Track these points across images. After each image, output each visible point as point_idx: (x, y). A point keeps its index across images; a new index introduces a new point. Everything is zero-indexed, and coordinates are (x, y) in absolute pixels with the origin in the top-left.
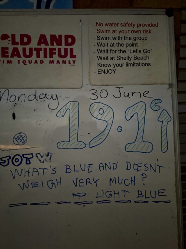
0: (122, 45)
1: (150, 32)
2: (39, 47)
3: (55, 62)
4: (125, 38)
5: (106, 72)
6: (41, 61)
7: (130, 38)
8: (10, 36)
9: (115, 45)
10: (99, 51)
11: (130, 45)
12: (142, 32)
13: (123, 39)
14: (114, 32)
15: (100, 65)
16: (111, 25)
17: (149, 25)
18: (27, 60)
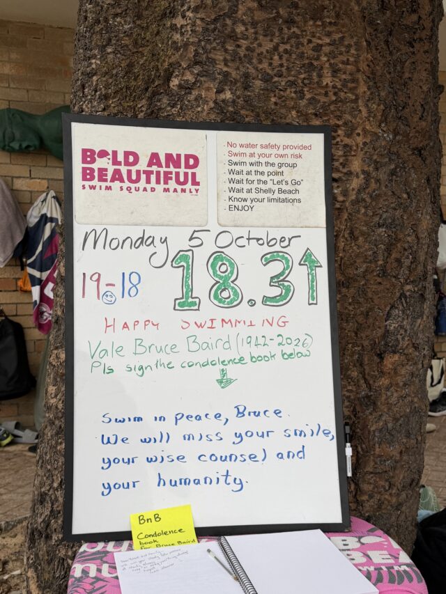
0: (262, 173)
1: (300, 156)
2: (149, 169)
3: (172, 190)
4: (267, 164)
5: (240, 208)
6: (152, 188)
7: (273, 165)
8: (111, 153)
9: (253, 173)
10: (231, 181)
11: (273, 174)
12: (289, 156)
13: (264, 165)
14: (252, 155)
15: (233, 199)
16: (248, 146)
17: (299, 147)
18: (133, 186)
